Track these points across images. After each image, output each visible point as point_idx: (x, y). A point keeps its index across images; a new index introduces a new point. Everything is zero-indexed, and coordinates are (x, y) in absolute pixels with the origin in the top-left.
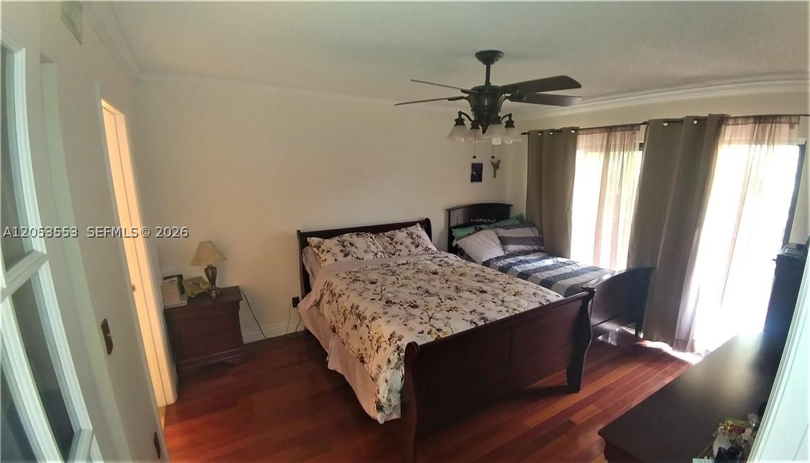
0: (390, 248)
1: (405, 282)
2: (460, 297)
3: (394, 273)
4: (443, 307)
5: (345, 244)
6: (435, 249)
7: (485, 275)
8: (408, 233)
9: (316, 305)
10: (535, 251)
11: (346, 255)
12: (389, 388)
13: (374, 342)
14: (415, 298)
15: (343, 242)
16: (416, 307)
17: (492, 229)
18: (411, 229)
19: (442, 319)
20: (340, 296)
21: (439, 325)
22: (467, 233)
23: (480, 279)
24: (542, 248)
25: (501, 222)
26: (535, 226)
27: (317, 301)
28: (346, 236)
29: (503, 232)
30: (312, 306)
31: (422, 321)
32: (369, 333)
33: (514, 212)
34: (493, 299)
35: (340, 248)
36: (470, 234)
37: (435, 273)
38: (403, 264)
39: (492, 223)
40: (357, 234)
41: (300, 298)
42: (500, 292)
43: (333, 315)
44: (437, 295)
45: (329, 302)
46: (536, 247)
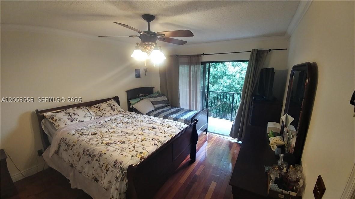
0: (99, 113)
1: (113, 130)
2: (145, 133)
3: (105, 126)
4: (138, 140)
5: (71, 114)
6: (124, 111)
7: (152, 120)
8: (107, 104)
9: (56, 153)
10: (166, 106)
11: (72, 121)
12: (119, 193)
13: (104, 168)
14: (122, 138)
15: (69, 113)
16: (124, 143)
17: (148, 98)
18: (109, 102)
19: (140, 146)
20: (74, 145)
21: (140, 150)
22: (137, 101)
23: (150, 122)
24: (169, 104)
25: (151, 95)
26: (165, 96)
27: (57, 151)
28: (70, 110)
29: (152, 100)
30: (54, 154)
31: (130, 150)
32: (99, 164)
33: (155, 90)
34: (160, 131)
35: (67, 117)
36: (138, 102)
37: (128, 123)
38: (108, 121)
39: (146, 96)
40: (77, 108)
41: (43, 150)
42: (161, 127)
43: (70, 158)
44: (132, 134)
45: (66, 150)
46: (166, 104)
